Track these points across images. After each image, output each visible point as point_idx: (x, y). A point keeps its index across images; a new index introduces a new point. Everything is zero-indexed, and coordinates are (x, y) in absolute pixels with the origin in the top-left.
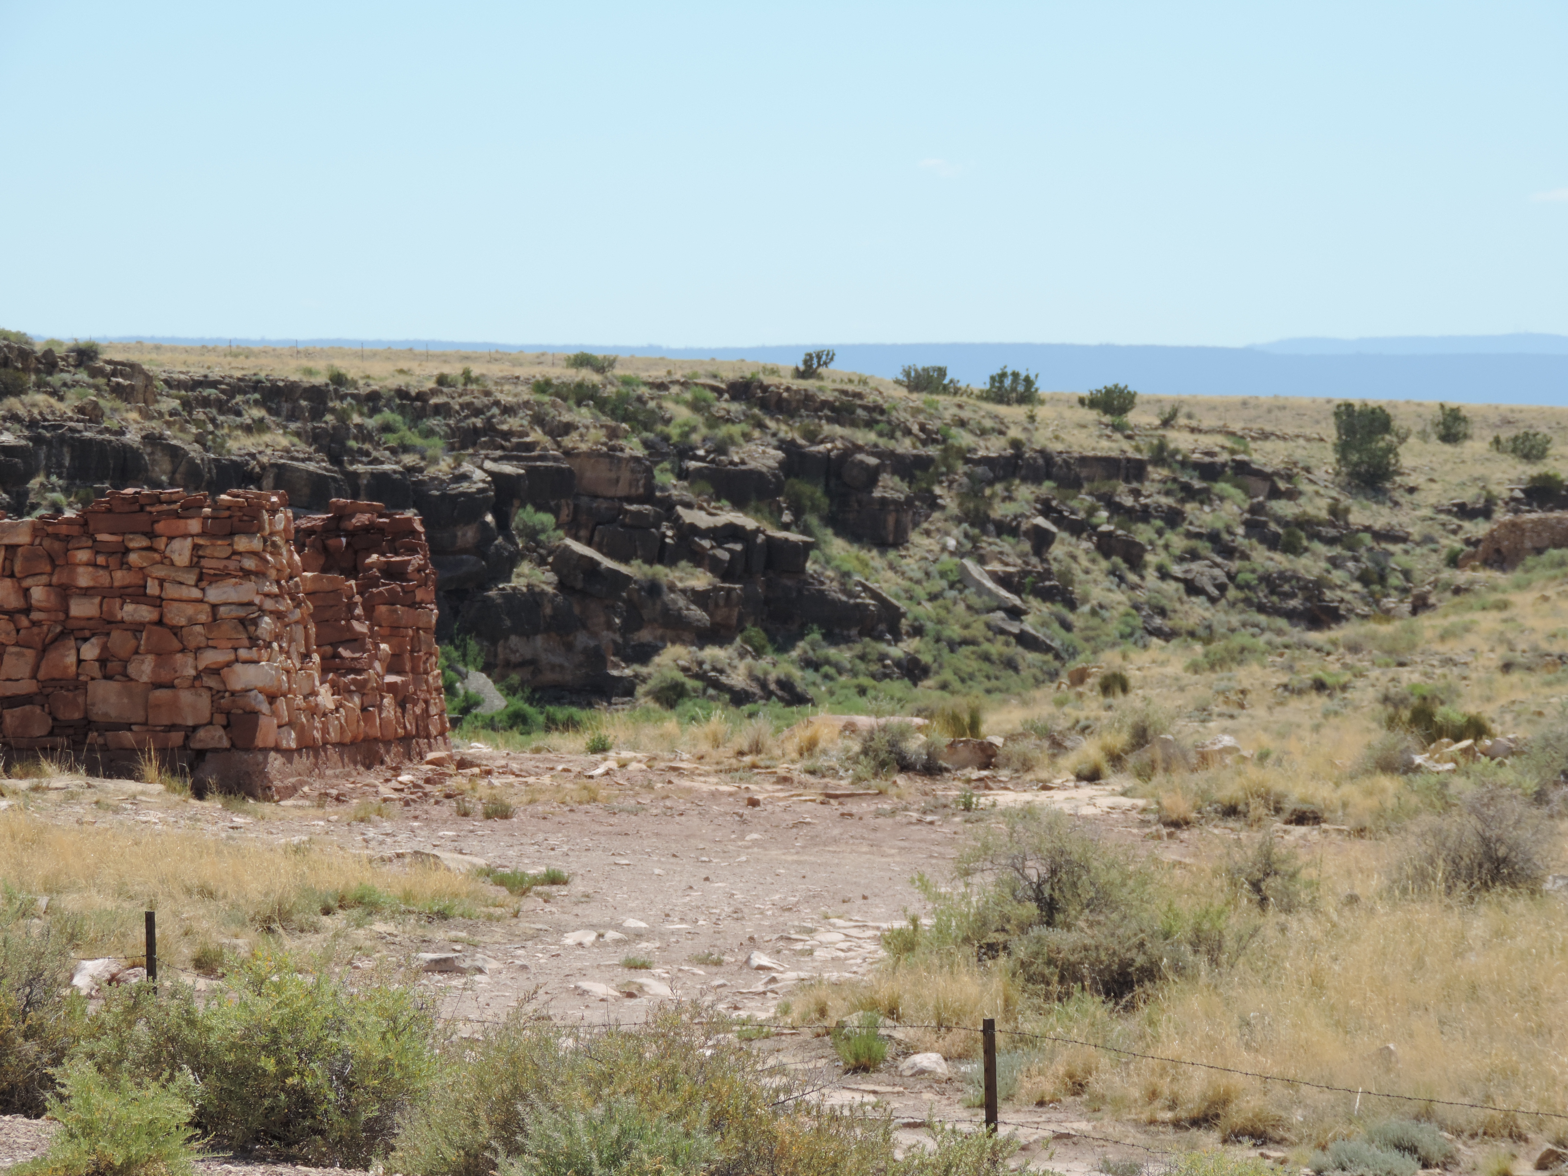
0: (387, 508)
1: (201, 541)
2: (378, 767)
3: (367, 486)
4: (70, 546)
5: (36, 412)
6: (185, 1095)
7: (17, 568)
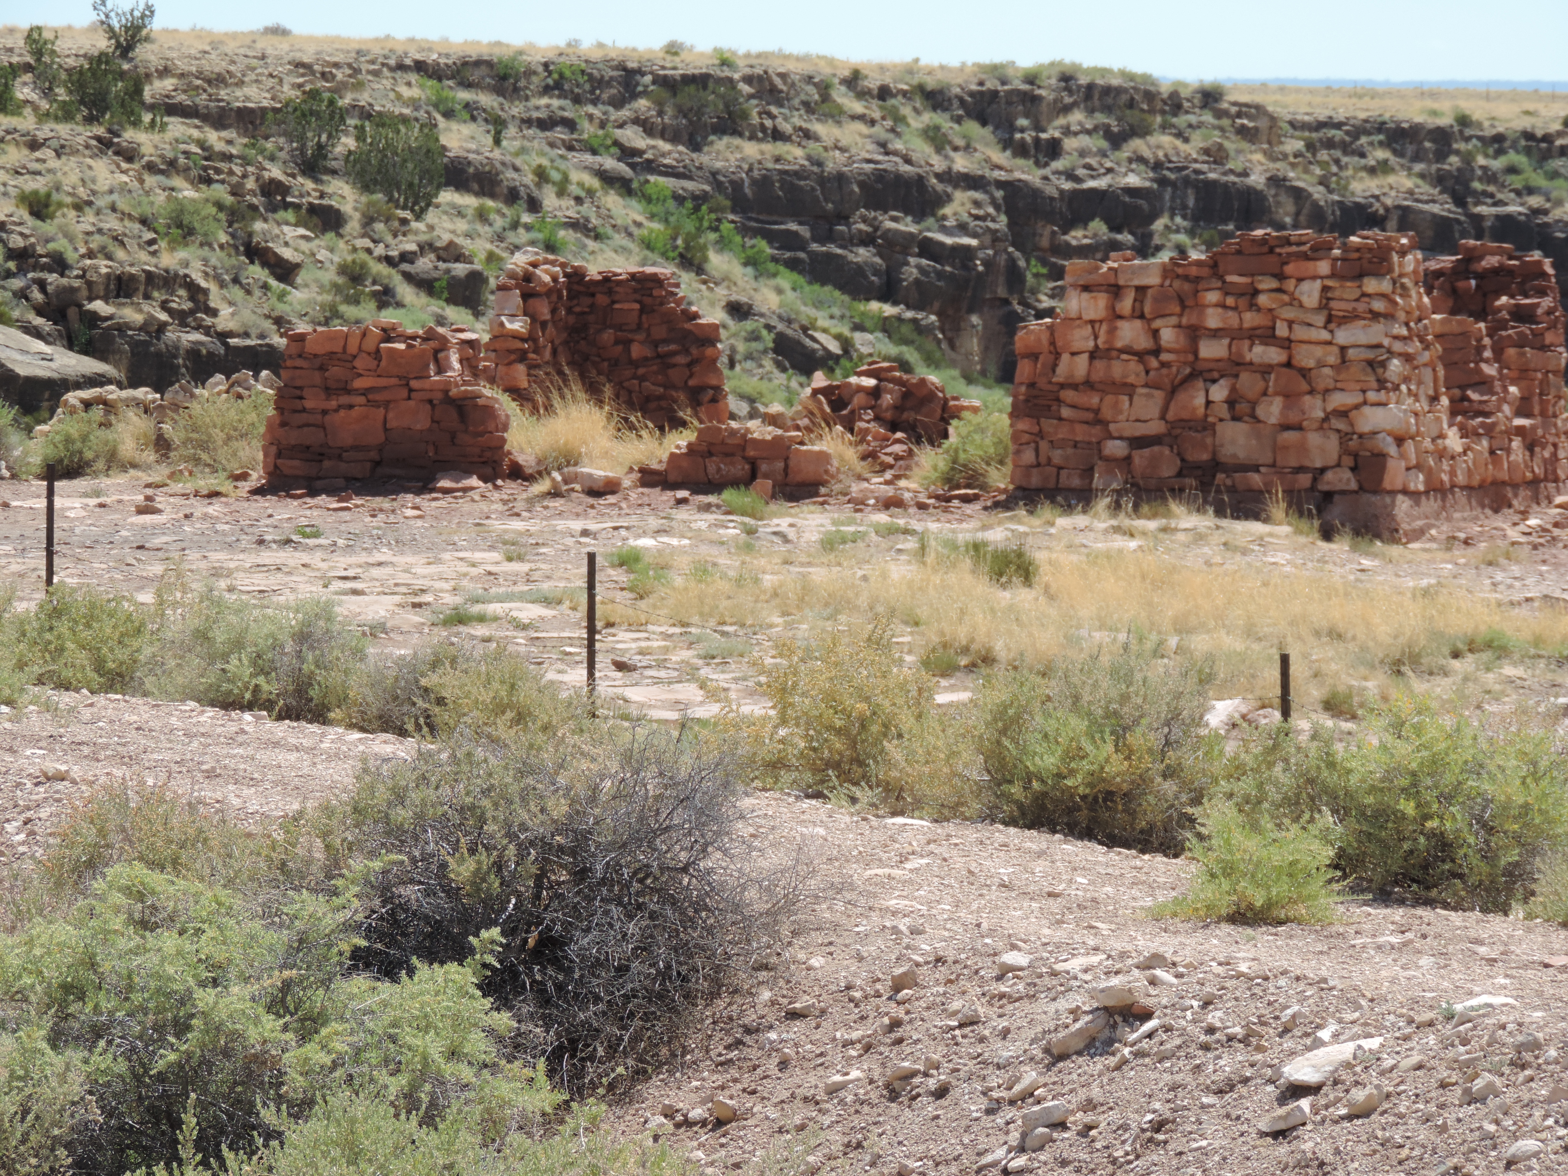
0: (1518, 249)
1: (1329, 283)
2: (1506, 511)
3: (1491, 228)
4: (1200, 287)
5: (1161, 154)
6: (1325, 837)
7: (1147, 309)
